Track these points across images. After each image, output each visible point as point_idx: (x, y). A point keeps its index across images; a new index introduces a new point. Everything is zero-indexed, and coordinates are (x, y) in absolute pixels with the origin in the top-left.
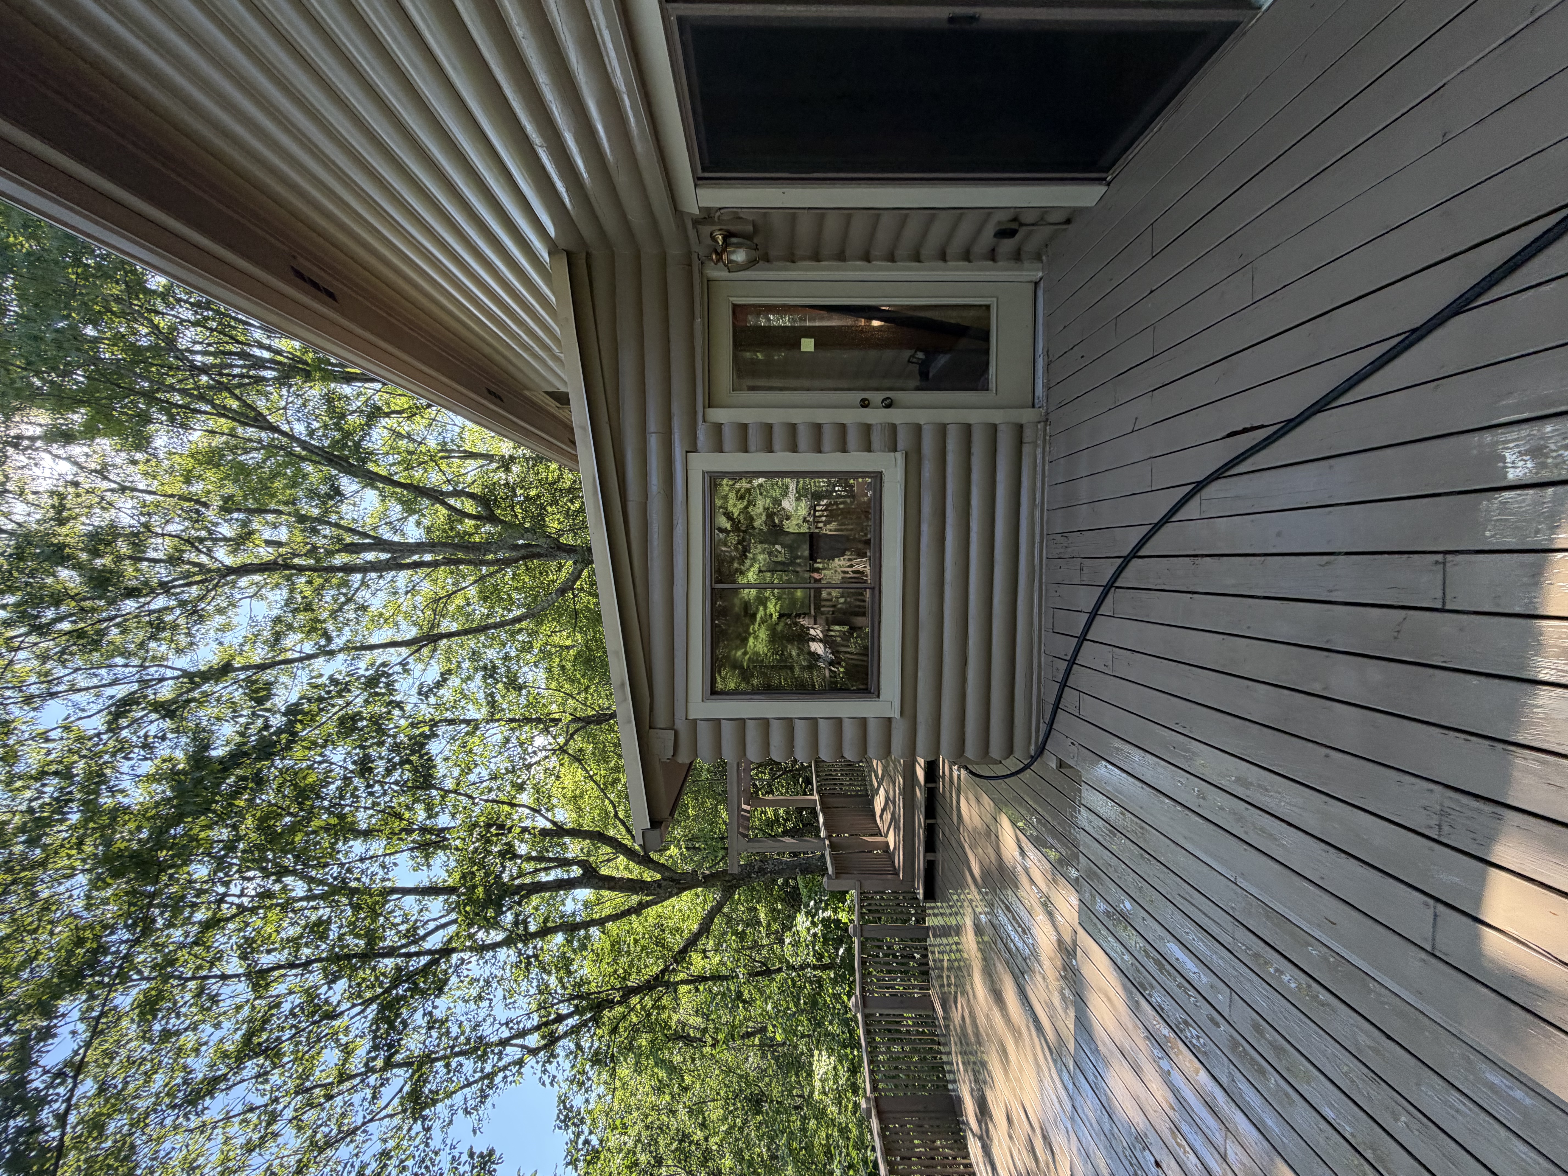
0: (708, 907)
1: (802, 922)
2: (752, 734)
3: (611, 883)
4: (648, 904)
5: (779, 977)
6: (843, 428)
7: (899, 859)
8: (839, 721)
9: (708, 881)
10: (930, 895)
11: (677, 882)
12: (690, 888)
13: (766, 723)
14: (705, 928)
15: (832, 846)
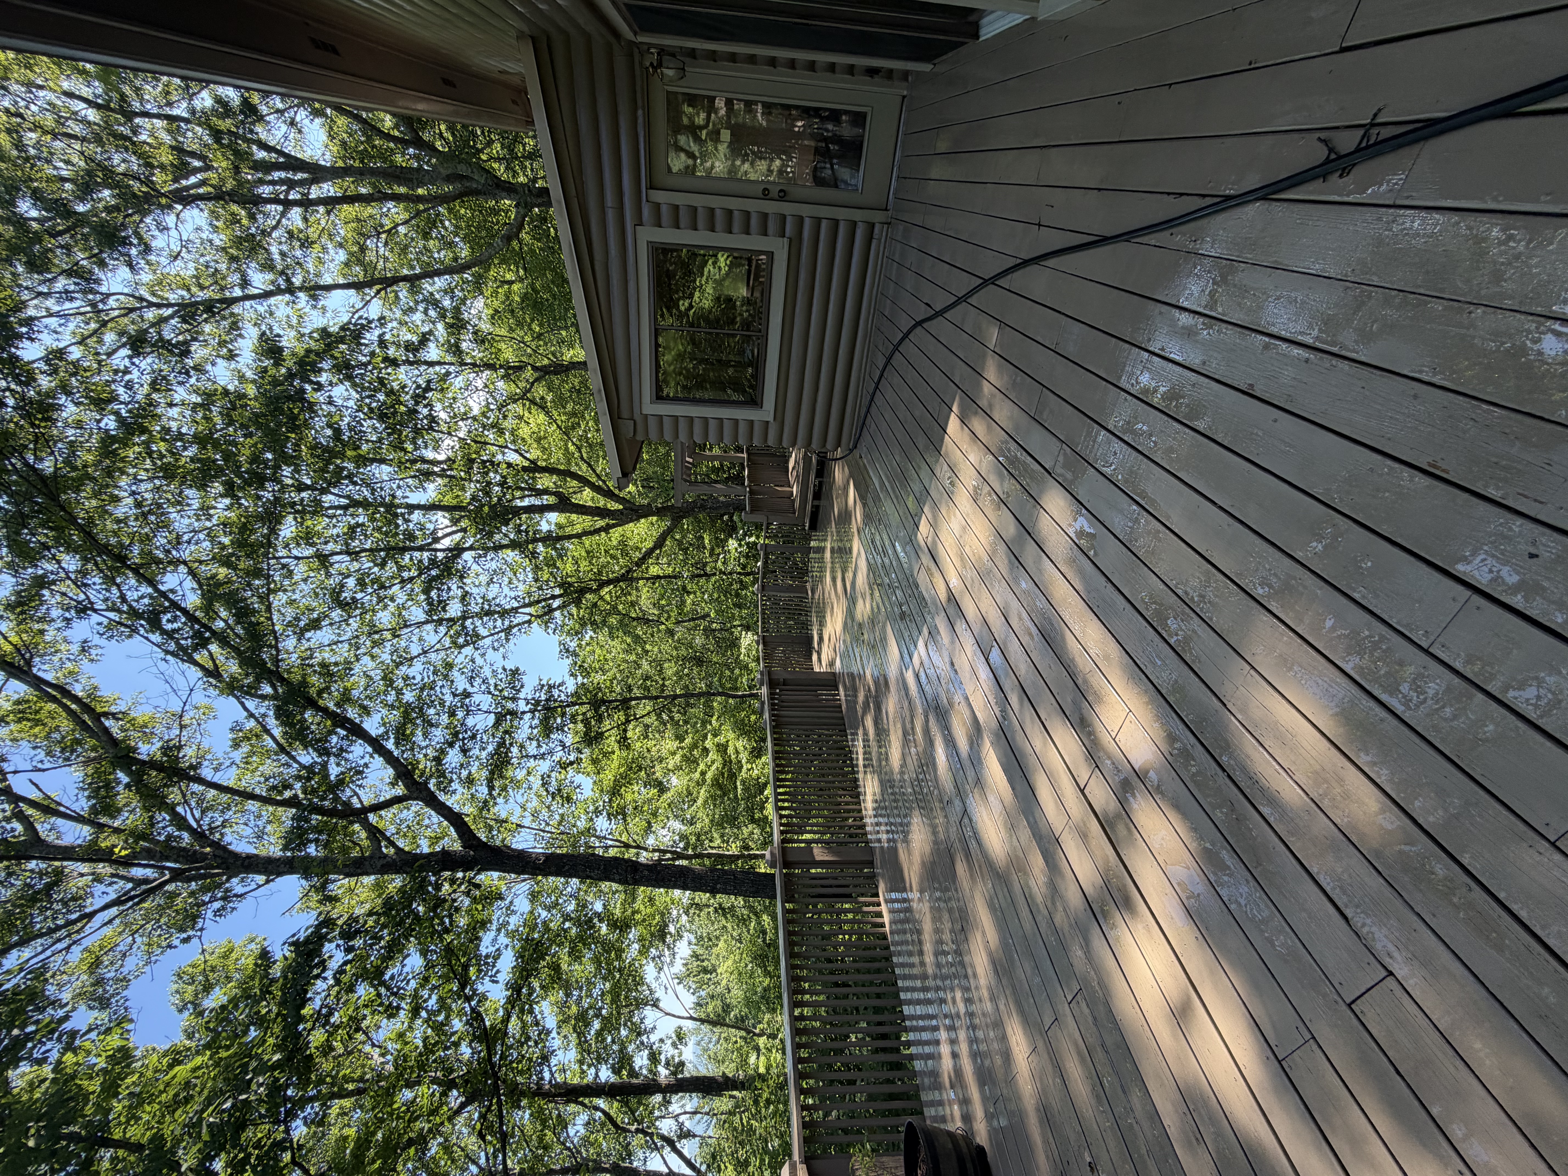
0: (661, 530)
1: (732, 544)
2: (683, 425)
3: (582, 510)
4: (614, 526)
5: (713, 579)
6: (747, 214)
7: (797, 504)
8: (736, 421)
9: (660, 512)
10: (814, 526)
11: (636, 511)
12: (645, 516)
13: (691, 419)
14: (659, 544)
15: (751, 492)
